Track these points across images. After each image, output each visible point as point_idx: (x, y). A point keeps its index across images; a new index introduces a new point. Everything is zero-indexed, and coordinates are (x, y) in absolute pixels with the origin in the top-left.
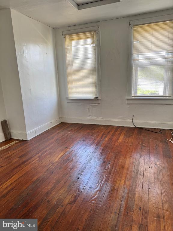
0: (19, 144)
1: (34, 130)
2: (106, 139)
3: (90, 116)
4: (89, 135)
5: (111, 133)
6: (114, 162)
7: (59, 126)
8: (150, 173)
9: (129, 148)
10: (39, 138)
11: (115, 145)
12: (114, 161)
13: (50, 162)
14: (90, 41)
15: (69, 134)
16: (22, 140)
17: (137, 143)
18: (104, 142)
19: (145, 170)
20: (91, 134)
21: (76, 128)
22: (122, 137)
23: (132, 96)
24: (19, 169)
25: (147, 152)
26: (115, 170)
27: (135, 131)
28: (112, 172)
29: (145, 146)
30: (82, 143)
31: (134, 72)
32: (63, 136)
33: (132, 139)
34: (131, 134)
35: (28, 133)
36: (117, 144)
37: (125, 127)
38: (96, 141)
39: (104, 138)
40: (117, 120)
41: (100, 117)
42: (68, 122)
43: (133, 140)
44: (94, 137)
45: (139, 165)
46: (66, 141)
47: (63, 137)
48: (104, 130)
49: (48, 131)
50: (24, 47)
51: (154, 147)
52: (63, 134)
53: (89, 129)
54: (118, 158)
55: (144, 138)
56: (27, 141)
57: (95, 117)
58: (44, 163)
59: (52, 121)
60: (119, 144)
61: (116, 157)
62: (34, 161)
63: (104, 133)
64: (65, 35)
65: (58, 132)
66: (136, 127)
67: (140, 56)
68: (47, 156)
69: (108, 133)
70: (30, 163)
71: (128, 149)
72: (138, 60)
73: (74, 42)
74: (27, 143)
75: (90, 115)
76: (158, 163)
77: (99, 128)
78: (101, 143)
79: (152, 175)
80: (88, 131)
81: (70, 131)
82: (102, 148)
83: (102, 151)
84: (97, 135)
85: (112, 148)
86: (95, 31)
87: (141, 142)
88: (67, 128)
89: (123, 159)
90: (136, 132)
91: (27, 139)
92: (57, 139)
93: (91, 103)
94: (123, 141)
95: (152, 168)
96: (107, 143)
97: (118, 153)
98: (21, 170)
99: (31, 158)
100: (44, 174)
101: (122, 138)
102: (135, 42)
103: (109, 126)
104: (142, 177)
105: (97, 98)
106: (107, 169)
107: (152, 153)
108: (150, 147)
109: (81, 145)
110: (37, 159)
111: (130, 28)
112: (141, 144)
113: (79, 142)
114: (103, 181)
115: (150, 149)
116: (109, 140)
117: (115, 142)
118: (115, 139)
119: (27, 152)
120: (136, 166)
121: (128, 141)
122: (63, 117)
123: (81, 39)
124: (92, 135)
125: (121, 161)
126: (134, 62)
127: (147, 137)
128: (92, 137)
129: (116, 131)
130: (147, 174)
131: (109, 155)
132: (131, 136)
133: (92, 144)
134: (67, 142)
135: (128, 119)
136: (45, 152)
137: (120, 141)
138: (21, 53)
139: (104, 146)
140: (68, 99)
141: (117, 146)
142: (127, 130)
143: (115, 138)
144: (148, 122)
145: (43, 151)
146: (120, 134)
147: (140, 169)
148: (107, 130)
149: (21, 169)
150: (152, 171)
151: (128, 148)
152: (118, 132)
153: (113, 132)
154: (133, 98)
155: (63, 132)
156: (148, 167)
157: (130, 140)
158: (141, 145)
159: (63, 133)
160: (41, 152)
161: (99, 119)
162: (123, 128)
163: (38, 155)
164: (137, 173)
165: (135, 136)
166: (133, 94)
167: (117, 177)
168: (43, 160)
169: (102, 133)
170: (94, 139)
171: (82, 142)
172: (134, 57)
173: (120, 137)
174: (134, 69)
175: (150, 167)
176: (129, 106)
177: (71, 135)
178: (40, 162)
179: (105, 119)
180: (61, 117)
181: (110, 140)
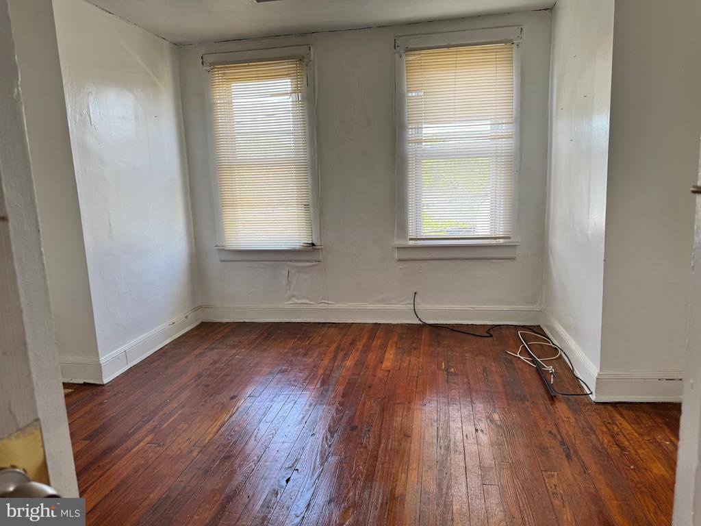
0: (75, 397)
1: (121, 349)
2: (349, 363)
3: (294, 299)
4: (296, 355)
5: (360, 345)
6: (382, 425)
7: (195, 333)
8: (481, 445)
9: (414, 383)
10: (139, 375)
11: (377, 377)
12: (382, 423)
13: (192, 444)
14: (286, 84)
15: (235, 354)
16: (85, 384)
17: (434, 367)
18: (343, 372)
19: (465, 438)
20: (302, 351)
21: (252, 337)
22: (390, 355)
23: (411, 239)
24: (94, 473)
25: (465, 391)
26: (387, 446)
27: (423, 337)
28: (380, 452)
29: (455, 374)
30: (281, 378)
31: (411, 175)
32: (215, 362)
33: (419, 357)
34: (414, 345)
35: (103, 359)
36: (379, 374)
37: (394, 325)
38: (321, 371)
39: (342, 361)
40: (370, 306)
41: (321, 300)
42: (225, 320)
43: (421, 359)
44: (311, 360)
45: (449, 427)
46: (229, 378)
47: (218, 365)
48: (339, 338)
49: (166, 352)
50: (91, 98)
51: (480, 376)
52: (216, 358)
53: (295, 338)
54: (391, 411)
55: (449, 353)
56: (103, 385)
57: (307, 301)
58: (174, 447)
59: (173, 320)
60: (386, 374)
61: (383, 411)
62: (142, 444)
63: (338, 348)
64: (211, 64)
65: (197, 352)
66: (425, 324)
67: (425, 131)
68: (180, 427)
69: (351, 344)
70: (128, 450)
71: (413, 386)
72: (419, 142)
73: (236, 87)
74: (103, 391)
75: (293, 296)
76: (496, 416)
77: (322, 333)
78: (336, 375)
79: (487, 450)
80: (291, 343)
81: (233, 347)
82: (341, 389)
83: (342, 397)
84: (320, 354)
85: (369, 387)
86: (301, 59)
87: (443, 364)
88: (223, 337)
89: (405, 413)
90: (425, 336)
91: (101, 379)
92: (199, 376)
93: (295, 261)
94: (396, 364)
95: (482, 431)
96: (354, 374)
97: (389, 397)
98: (102, 475)
99: (127, 436)
100: (179, 479)
101: (392, 356)
102: (410, 95)
103: (350, 326)
104: (462, 456)
105: (313, 245)
106: (366, 447)
107: (476, 391)
108: (470, 376)
109: (279, 386)
110: (149, 438)
111: (397, 56)
112: (443, 370)
113: (270, 377)
114: (359, 479)
115: (471, 382)
116: (356, 365)
117: (375, 369)
118: (372, 360)
119: (110, 420)
120: (441, 432)
121: (409, 364)
122: (207, 307)
123: (258, 78)
124: (305, 355)
125: (399, 419)
126: (411, 148)
127: (458, 349)
128: (305, 359)
129: (372, 337)
130: (472, 448)
131: (364, 406)
132: (415, 349)
133: (309, 380)
134: (232, 381)
135: (403, 301)
136: (170, 415)
137: (387, 364)
138: (81, 115)
139: (346, 383)
140: (223, 250)
141: (381, 380)
142: (402, 334)
143: (371, 358)
144: (453, 307)
145: (161, 413)
146: (384, 347)
147: (452, 437)
148: (344, 336)
149: (101, 472)
150: (484, 438)
151: (413, 381)
152: (379, 342)
153: (364, 340)
154: (411, 243)
155: (214, 351)
156: (474, 431)
157: (413, 360)
158: (445, 373)
159: (212, 355)
160: (157, 417)
161: (320, 306)
162: (389, 328)
163: (148, 427)
164: (448, 448)
165: (426, 348)
166: (412, 232)
167: (396, 464)
168: (169, 440)
169: (335, 345)
170: (314, 367)
171: (279, 376)
172: (411, 133)
173: (387, 355)
174: (411, 165)
175: (477, 430)
176: (402, 265)
177: (242, 359)
178: (159, 445)
179: (337, 306)
180: (201, 307)
181: (360, 364)
